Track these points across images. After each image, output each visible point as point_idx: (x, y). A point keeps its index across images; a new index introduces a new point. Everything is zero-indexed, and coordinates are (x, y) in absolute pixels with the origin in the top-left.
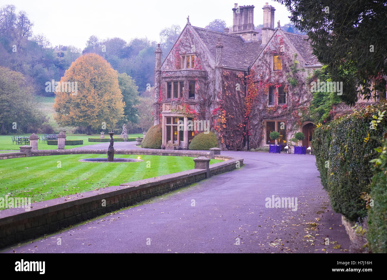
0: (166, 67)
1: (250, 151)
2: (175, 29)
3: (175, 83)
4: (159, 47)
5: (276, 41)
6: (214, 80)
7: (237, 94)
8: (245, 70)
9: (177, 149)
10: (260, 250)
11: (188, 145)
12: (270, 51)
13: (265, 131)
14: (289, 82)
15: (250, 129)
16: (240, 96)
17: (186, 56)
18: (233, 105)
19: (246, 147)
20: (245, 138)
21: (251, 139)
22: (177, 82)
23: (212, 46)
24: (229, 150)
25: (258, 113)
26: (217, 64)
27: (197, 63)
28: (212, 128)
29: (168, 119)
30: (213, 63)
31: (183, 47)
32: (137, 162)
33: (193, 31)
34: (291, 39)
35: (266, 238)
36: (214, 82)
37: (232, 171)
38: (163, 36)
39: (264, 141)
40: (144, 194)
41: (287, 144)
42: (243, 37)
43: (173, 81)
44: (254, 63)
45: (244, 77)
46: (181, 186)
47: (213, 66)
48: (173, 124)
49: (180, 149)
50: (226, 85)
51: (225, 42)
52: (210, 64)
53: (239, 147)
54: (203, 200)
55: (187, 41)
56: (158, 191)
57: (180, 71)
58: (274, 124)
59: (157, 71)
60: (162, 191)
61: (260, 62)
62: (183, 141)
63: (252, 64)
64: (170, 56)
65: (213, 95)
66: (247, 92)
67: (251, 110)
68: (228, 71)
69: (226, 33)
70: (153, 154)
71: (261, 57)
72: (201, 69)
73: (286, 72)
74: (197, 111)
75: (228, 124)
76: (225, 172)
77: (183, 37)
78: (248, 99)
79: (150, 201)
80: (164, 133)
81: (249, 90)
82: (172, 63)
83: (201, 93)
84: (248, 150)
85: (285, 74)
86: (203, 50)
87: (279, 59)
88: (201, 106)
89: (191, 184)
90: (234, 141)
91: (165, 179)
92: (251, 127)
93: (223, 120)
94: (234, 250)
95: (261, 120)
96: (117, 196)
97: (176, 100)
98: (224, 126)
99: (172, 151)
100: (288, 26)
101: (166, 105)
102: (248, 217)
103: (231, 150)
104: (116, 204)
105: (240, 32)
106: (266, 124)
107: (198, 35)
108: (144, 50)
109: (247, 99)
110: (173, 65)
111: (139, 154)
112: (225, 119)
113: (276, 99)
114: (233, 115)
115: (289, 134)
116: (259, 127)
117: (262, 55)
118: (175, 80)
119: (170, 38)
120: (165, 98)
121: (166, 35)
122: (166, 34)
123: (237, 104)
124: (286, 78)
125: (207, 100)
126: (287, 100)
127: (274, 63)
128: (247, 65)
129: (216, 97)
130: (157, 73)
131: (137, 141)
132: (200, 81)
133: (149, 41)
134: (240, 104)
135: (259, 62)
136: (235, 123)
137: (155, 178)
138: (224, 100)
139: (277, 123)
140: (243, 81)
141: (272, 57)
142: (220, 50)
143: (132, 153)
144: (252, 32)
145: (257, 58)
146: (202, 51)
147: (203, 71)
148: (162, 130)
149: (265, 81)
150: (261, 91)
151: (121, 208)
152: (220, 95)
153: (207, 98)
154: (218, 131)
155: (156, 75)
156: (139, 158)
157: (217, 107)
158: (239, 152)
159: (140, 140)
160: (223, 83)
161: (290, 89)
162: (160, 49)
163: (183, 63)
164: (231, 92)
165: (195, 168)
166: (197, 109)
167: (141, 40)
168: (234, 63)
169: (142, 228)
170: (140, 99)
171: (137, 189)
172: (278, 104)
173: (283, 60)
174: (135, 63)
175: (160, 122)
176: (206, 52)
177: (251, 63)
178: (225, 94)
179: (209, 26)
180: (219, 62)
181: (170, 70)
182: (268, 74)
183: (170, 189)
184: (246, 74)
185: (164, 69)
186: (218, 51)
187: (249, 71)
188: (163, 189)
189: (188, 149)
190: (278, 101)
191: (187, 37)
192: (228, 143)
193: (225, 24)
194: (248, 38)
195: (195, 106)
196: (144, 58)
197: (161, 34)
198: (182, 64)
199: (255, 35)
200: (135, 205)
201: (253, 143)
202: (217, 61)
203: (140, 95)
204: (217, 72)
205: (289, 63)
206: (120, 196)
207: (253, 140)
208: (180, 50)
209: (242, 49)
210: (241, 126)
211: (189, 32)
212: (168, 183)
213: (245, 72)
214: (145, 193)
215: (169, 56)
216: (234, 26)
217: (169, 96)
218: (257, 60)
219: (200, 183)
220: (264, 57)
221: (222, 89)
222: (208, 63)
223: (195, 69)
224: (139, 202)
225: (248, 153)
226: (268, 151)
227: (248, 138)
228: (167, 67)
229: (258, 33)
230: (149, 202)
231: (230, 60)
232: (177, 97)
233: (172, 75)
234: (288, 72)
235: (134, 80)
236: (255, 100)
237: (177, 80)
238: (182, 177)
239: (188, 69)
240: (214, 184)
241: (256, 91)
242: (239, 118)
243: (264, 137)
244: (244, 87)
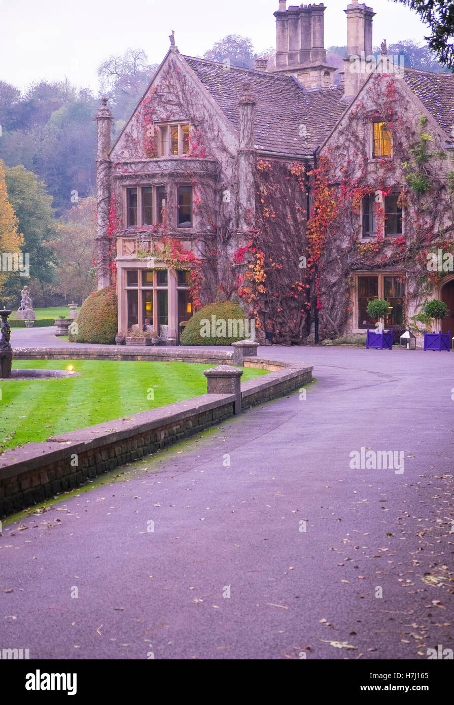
0: (123, 153)
1: (321, 345)
2: (133, 60)
3: (146, 189)
4: (105, 105)
5: (379, 89)
6: (235, 181)
7: (289, 212)
8: (306, 157)
9: (152, 345)
10: (406, 594)
11: (179, 335)
12: (365, 112)
13: (354, 298)
14: (409, 184)
15: (320, 295)
16: (296, 218)
17: (169, 127)
18: (280, 240)
19: (312, 335)
20: (309, 315)
21: (324, 317)
22: (149, 187)
23: (230, 102)
24: (273, 343)
25: (338, 257)
26: (242, 145)
27: (195, 142)
28: (233, 294)
29: (132, 275)
30: (232, 143)
31: (162, 104)
32: (67, 377)
33: (185, 68)
34: (412, 83)
35: (412, 564)
36: (235, 188)
37: (290, 396)
38: (105, 76)
39: (354, 321)
40: (103, 459)
41: (407, 328)
42: (301, 79)
43: (139, 185)
44: (327, 140)
45: (305, 173)
46: (181, 436)
47: (233, 150)
48: (143, 286)
49: (161, 343)
50: (263, 193)
51: (259, 92)
52: (225, 144)
53: (297, 336)
54: (242, 472)
55: (172, 90)
56: (132, 450)
57: (157, 162)
58: (377, 282)
59: (101, 163)
60: (141, 449)
61: (341, 139)
62: (165, 326)
63: (323, 143)
64: (132, 126)
65: (233, 216)
66: (312, 208)
67: (323, 249)
68: (268, 161)
69: (259, 69)
70: (101, 356)
71: (343, 126)
72: (205, 157)
73: (402, 159)
74: (197, 255)
75: (270, 284)
76: (273, 399)
77: (161, 82)
78: (314, 225)
79: (118, 476)
80: (123, 308)
81: (317, 204)
82: (136, 143)
83: (207, 212)
84: (318, 342)
85: (400, 166)
86: (208, 111)
87: (385, 129)
88: (206, 243)
89: (202, 430)
90: (284, 322)
91: (147, 421)
92: (323, 289)
93: (259, 275)
94: (345, 596)
95: (347, 274)
96: (46, 466)
97: (149, 229)
98: (261, 289)
99: (145, 349)
100: (397, 50)
101: (124, 241)
102: (357, 511)
103: (277, 343)
104: (43, 486)
105: (292, 68)
106: (357, 282)
107: (196, 77)
108: (61, 111)
109: (312, 224)
110: (138, 146)
111: (67, 359)
112: (262, 272)
113: (379, 223)
114: (282, 263)
115: (410, 305)
116: (342, 290)
117: (345, 122)
118: (145, 182)
119: (124, 80)
120: (122, 225)
121: (112, 73)
122: (112, 70)
123: (290, 237)
124: (402, 174)
125: (220, 229)
126: (406, 226)
127: (374, 141)
128: (312, 145)
129: (242, 221)
130: (102, 166)
131: (58, 325)
132: (202, 184)
133: (74, 89)
134: (297, 236)
135: (338, 139)
136: (286, 281)
137: (124, 420)
138: (259, 227)
139: (383, 280)
140: (302, 183)
141: (370, 126)
142: (249, 112)
143: (50, 355)
144: (321, 68)
145: (335, 130)
146: (207, 115)
147: (210, 162)
148: (116, 301)
149: (353, 183)
150: (344, 205)
151: (56, 495)
152: (251, 216)
153: (219, 224)
154: (247, 301)
155: (99, 171)
156: (71, 368)
157: (244, 244)
158: (296, 349)
159: (65, 324)
160: (257, 187)
161: (412, 201)
162: (108, 110)
163: (162, 142)
164: (276, 209)
165: (209, 392)
166: (199, 250)
167: (55, 86)
168: (280, 140)
169: (121, 545)
170: (59, 225)
171: (88, 449)
172: (384, 236)
173: (395, 133)
174: (42, 140)
175: (111, 280)
176: (217, 117)
177: (320, 140)
178: (262, 213)
179: (214, 52)
180: (246, 140)
181: (132, 160)
182: (360, 166)
183: (159, 444)
184: (310, 166)
185: (117, 158)
186: (243, 115)
187: (315, 160)
188: (142, 446)
189: (178, 343)
190: (383, 228)
191: (169, 82)
192: (270, 327)
193: (251, 46)
194: (311, 81)
195: (194, 243)
196: (62, 128)
197: (100, 71)
198: (160, 144)
199: (327, 73)
200: (86, 485)
201: (329, 327)
202: (242, 136)
203: (57, 215)
204: (243, 162)
205: (408, 139)
206: (51, 467)
207: (327, 320)
208: (156, 113)
209: (298, 109)
210: (300, 289)
211: (174, 70)
212: (153, 430)
213: (307, 161)
214: (104, 456)
215: (129, 127)
216: (279, 54)
217: (132, 220)
218: (336, 134)
219: (224, 427)
220: (349, 125)
221: (254, 202)
222: (222, 142)
223: (191, 156)
224: (93, 478)
225: (317, 350)
226: (364, 344)
227: (316, 315)
228: (126, 152)
229: (335, 69)
230: (118, 479)
231: (271, 133)
232: (150, 223)
233: (138, 172)
234: (408, 159)
235: (42, 182)
236: (331, 227)
237: (151, 182)
238: (185, 415)
239: (176, 157)
240: (255, 428)
241: (332, 206)
242: (296, 269)
243: (354, 313)
244: (304, 197)
